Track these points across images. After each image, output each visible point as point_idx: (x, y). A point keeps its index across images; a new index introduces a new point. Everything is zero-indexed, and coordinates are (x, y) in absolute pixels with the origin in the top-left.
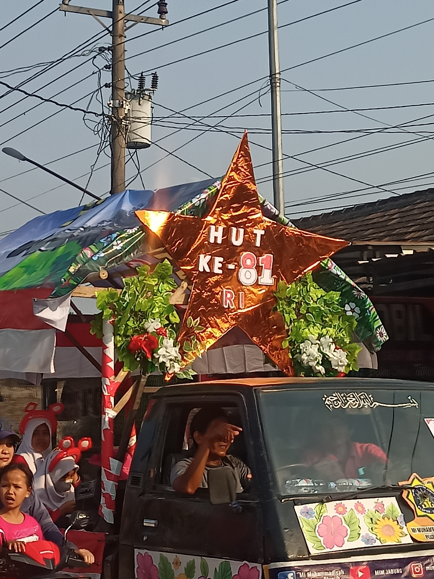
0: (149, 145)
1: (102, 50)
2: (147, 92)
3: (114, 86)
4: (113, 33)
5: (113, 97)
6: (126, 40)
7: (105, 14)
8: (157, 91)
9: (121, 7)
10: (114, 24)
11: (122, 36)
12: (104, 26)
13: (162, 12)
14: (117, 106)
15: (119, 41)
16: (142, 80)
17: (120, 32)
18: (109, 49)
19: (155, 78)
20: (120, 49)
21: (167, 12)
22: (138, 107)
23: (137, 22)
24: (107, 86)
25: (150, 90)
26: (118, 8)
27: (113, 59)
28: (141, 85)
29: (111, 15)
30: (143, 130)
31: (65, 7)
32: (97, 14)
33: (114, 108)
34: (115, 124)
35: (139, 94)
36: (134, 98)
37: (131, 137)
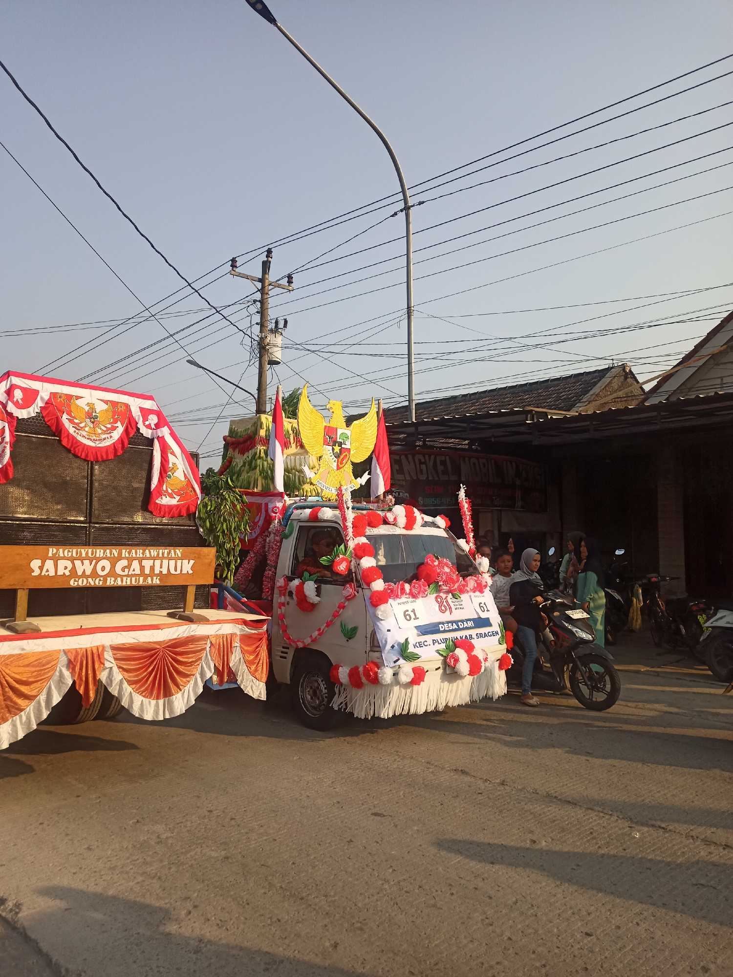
0: (280, 363)
1: (255, 301)
2: (280, 330)
3: (262, 325)
4: (262, 291)
5: (261, 332)
6: (269, 296)
7: (257, 279)
8: (287, 330)
9: (267, 276)
10: (263, 287)
11: (268, 294)
12: (257, 288)
13: (290, 282)
14: (263, 337)
15: (266, 297)
16: (277, 323)
17: (266, 291)
18: (259, 301)
19: (286, 322)
20: (265, 301)
21: (292, 283)
22: (274, 339)
23: (275, 287)
24: (257, 324)
25: (282, 329)
26: (265, 276)
27: (261, 307)
28: (277, 325)
29: (262, 280)
30: (277, 354)
31: (233, 272)
32: (253, 279)
33: (261, 338)
34: (262, 348)
35: (276, 331)
36: (273, 333)
37: (271, 357)
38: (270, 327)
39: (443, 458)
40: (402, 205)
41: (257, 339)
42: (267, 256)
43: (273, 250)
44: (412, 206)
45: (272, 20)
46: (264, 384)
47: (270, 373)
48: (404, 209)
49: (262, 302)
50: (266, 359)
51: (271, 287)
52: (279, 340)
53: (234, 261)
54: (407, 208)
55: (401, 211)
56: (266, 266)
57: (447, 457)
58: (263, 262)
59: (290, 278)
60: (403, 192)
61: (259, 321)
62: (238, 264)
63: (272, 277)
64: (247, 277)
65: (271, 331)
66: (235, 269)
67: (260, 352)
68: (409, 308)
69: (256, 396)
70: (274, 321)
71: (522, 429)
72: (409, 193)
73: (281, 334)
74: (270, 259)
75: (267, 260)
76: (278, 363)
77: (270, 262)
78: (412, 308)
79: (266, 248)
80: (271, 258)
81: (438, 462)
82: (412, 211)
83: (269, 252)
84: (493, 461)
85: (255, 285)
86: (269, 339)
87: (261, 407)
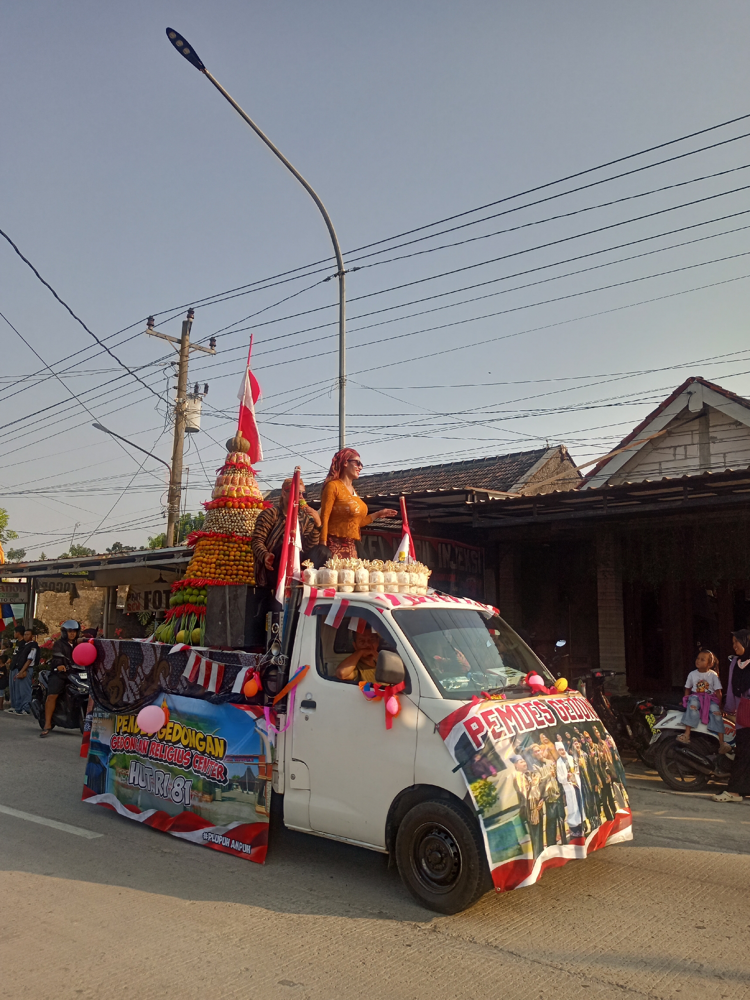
0: (199, 431)
1: (173, 364)
2: (200, 396)
3: (180, 389)
4: (182, 352)
5: (179, 396)
6: (189, 359)
7: (176, 340)
8: (207, 395)
9: (187, 337)
10: (183, 348)
11: (187, 356)
12: (176, 350)
13: (212, 345)
14: (181, 402)
15: (185, 359)
16: (197, 387)
17: (186, 354)
18: (178, 363)
19: (207, 387)
20: (184, 364)
21: (215, 346)
22: (193, 405)
23: (196, 349)
24: (175, 388)
25: (202, 394)
26: (185, 338)
27: (180, 370)
28: (196, 391)
29: (179, 342)
30: (196, 421)
31: (150, 332)
32: (171, 340)
33: (179, 403)
34: (180, 413)
35: (195, 396)
36: (192, 398)
37: (188, 424)
38: (188, 392)
39: (375, 539)
40: (336, 270)
41: (175, 404)
42: (189, 317)
43: (194, 310)
44: (346, 272)
45: (201, 67)
46: (180, 453)
47: (187, 440)
48: (338, 274)
49: (180, 364)
50: (183, 425)
51: (191, 349)
52: (198, 406)
53: (151, 319)
54: (341, 274)
55: (335, 276)
56: (187, 327)
57: (380, 538)
58: (184, 322)
59: (213, 340)
60: (338, 256)
61: (177, 385)
62: (155, 323)
63: (192, 338)
64: (164, 337)
65: (190, 396)
66: (151, 328)
67: (177, 419)
68: (341, 377)
69: (171, 466)
70: (193, 386)
71: (462, 510)
72: (343, 259)
73: (201, 400)
74: (191, 319)
75: (188, 321)
76: (197, 431)
77: (191, 323)
78: (345, 377)
79: (187, 308)
80: (193, 318)
81: (370, 543)
82: (345, 277)
83: (191, 312)
84: (427, 543)
85: (173, 346)
86: (187, 404)
87: (175, 478)
